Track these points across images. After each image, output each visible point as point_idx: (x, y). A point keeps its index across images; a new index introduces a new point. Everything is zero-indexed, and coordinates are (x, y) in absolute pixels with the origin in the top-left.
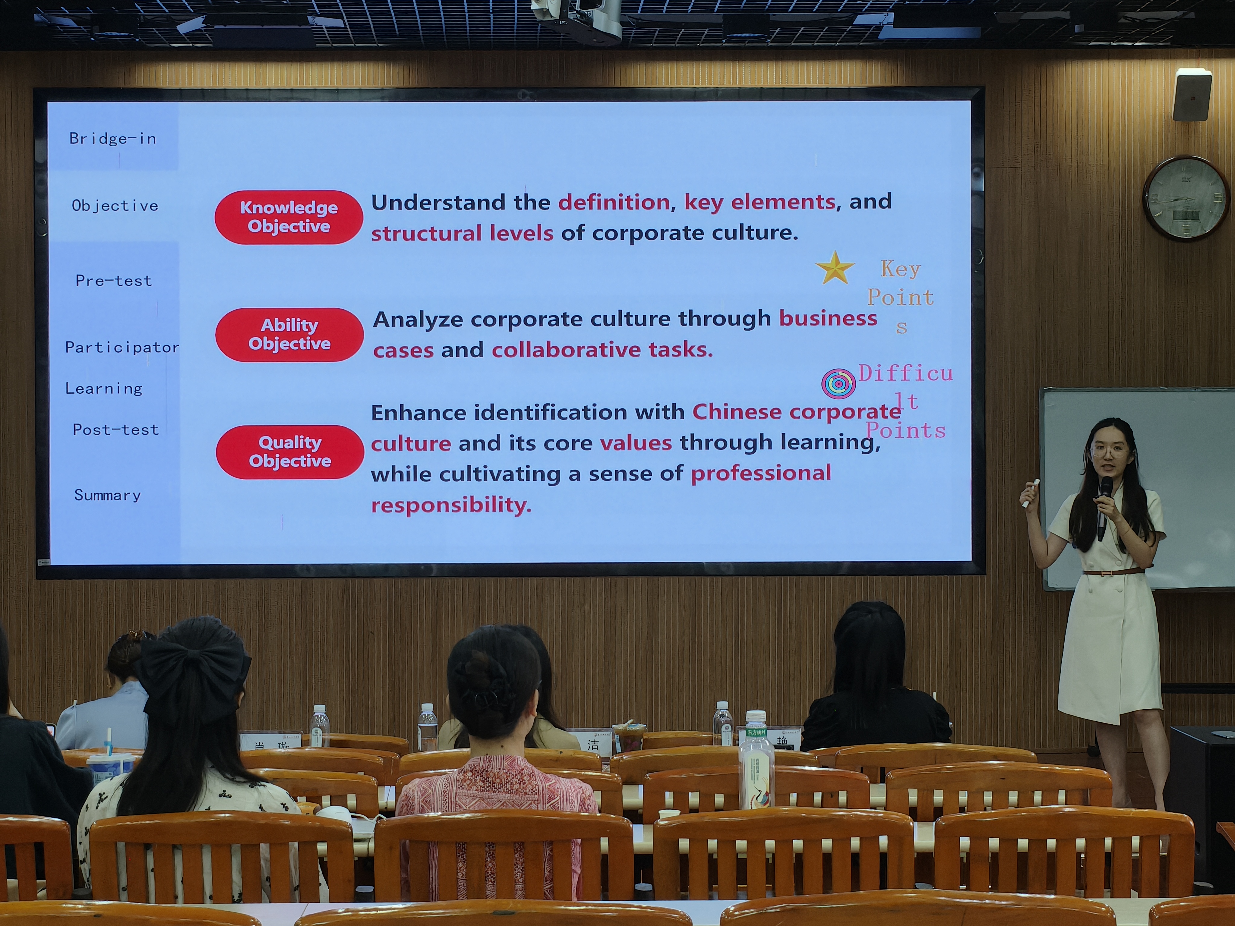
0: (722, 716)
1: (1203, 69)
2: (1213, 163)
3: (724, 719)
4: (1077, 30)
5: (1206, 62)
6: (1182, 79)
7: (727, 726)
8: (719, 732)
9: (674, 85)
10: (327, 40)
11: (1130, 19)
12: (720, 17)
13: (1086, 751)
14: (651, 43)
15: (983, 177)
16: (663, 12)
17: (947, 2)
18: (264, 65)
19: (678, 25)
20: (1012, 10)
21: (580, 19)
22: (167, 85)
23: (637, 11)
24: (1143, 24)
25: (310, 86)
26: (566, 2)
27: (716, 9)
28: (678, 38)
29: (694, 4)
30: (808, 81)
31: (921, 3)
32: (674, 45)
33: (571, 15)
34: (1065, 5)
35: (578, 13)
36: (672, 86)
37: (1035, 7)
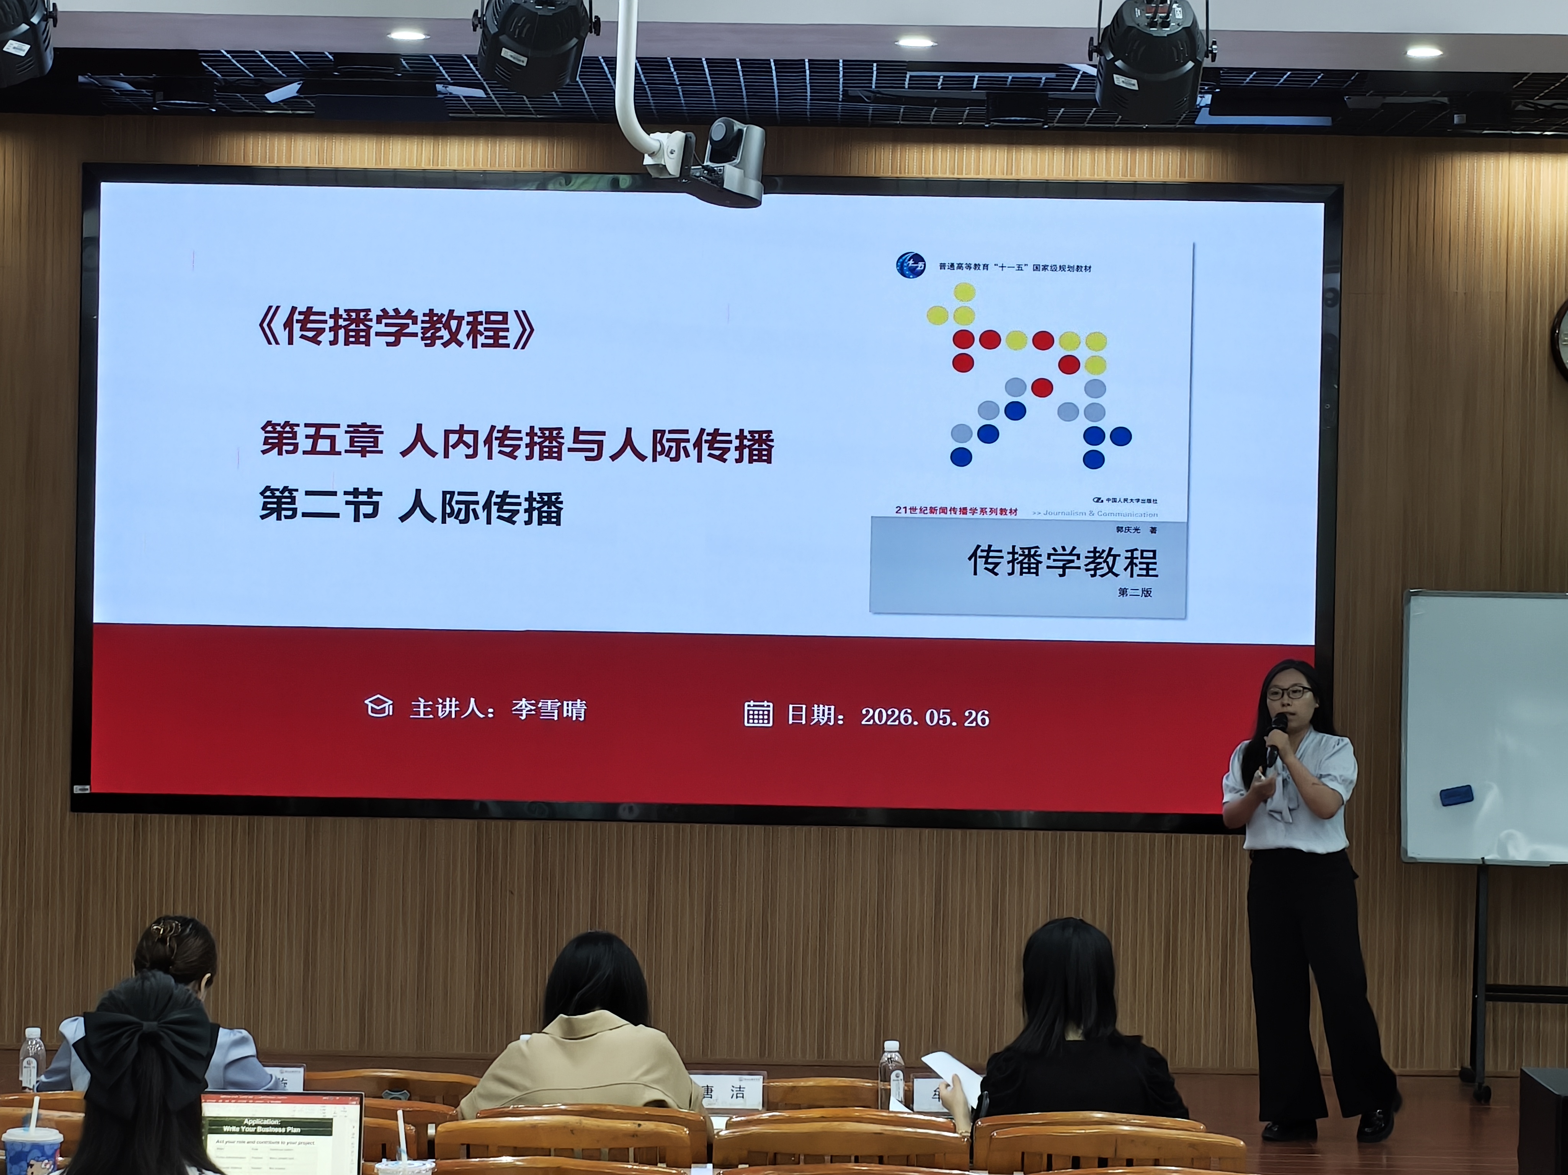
0: (891, 1060)
3: (894, 1065)
4: (1456, 121)
7: (897, 1074)
8: (886, 1079)
9: (931, 175)
10: (469, 109)
11: (1533, 105)
12: (982, 95)
13: (1457, 1074)
14: (898, 120)
15: (1338, 305)
16: (904, 88)
17: (1281, 81)
18: (386, 138)
19: (929, 102)
20: (1368, 94)
21: (708, 177)
22: (259, 163)
23: (871, 87)
24: (1549, 112)
25: (448, 167)
26: (689, 154)
27: (975, 86)
28: (932, 117)
29: (943, 80)
30: (1108, 173)
31: (1247, 83)
32: (928, 123)
33: (696, 170)
34: (1435, 92)
35: (705, 168)
36: (927, 176)
37: (1397, 93)
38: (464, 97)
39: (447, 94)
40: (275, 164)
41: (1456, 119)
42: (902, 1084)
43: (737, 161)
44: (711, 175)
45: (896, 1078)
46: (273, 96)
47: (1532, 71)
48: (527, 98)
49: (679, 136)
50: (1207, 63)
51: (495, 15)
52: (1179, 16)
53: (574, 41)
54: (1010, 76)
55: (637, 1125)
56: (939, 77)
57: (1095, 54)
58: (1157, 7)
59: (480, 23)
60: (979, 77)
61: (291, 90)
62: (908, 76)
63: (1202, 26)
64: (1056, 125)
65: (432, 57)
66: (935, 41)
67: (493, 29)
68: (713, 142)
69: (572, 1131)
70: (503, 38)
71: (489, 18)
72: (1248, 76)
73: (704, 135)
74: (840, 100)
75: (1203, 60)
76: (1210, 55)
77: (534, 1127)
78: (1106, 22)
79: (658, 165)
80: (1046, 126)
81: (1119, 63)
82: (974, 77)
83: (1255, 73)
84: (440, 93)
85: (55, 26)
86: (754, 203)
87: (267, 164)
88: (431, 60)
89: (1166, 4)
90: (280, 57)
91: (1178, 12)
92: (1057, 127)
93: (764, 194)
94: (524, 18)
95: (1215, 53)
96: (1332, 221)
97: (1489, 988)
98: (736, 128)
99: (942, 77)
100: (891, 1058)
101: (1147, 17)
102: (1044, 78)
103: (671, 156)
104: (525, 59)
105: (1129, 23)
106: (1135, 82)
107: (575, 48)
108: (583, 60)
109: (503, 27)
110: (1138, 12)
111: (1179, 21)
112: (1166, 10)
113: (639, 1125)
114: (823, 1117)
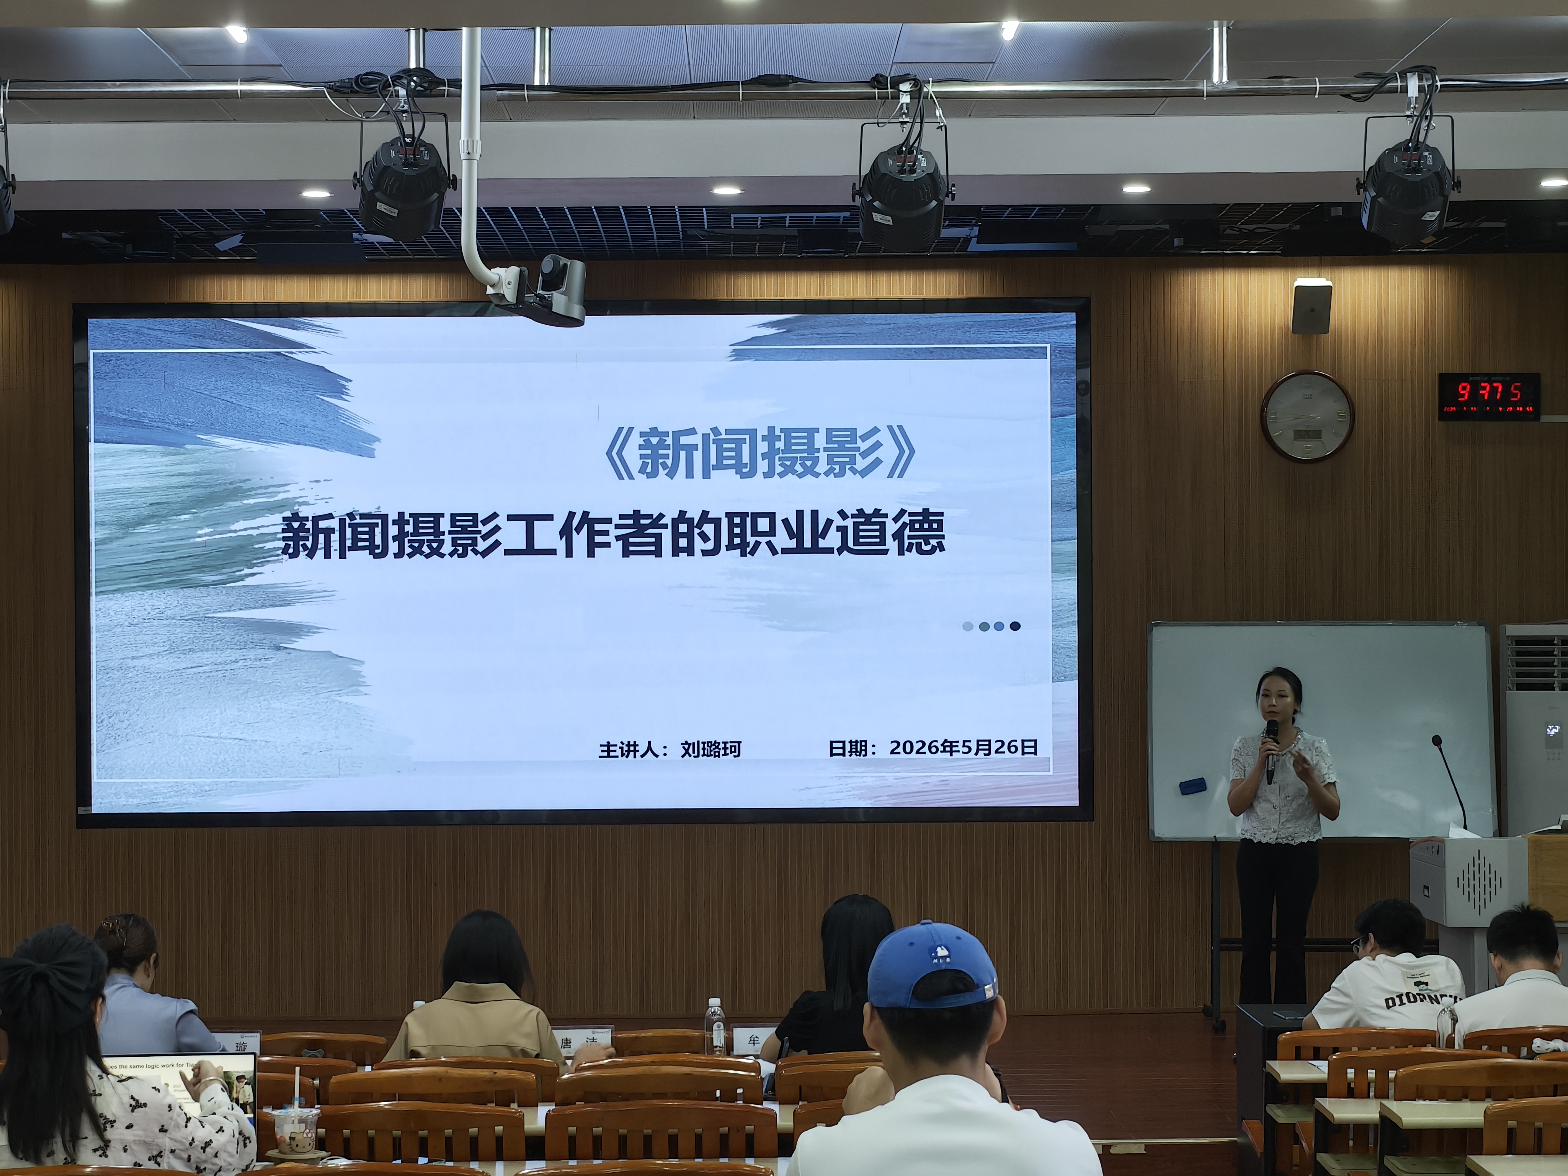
0: (714, 1013)
1: (1324, 279)
2: (1335, 379)
3: (716, 1017)
4: (1176, 244)
5: (1327, 271)
6: (1300, 291)
7: (719, 1025)
8: (711, 1029)
9: (758, 297)
10: (382, 253)
11: (1238, 230)
12: (794, 231)
13: (1201, 1011)
14: (730, 254)
15: (1089, 394)
16: (731, 227)
17: (1032, 215)
18: (318, 278)
19: (752, 238)
20: (1104, 224)
21: (540, 303)
22: (215, 300)
23: (704, 228)
24: (1251, 234)
25: (368, 300)
26: (523, 286)
27: (787, 224)
28: (757, 250)
29: (761, 221)
30: (901, 293)
31: (1006, 217)
32: (755, 255)
33: (529, 297)
34: (1158, 221)
35: (537, 296)
36: (756, 298)
37: (1126, 223)
38: (378, 243)
39: (363, 240)
40: (229, 300)
41: (1177, 242)
42: (722, 1033)
43: (563, 289)
44: (542, 302)
45: (717, 1029)
46: (223, 245)
47: (1232, 201)
48: (403, 242)
49: (514, 270)
50: (948, 201)
51: (371, 177)
52: (924, 164)
53: (436, 195)
54: (815, 215)
55: (493, 1073)
56: (758, 218)
57: (857, 197)
58: (905, 157)
59: (359, 182)
60: (790, 217)
61: (235, 241)
62: (732, 218)
63: (943, 172)
64: (858, 254)
65: (345, 210)
66: (743, 189)
67: (370, 188)
68: (543, 275)
69: (440, 1079)
70: (378, 194)
71: (366, 179)
72: (1006, 212)
73: (535, 271)
74: (681, 238)
75: (944, 199)
76: (950, 195)
77: (409, 1077)
78: (866, 170)
79: (498, 294)
80: (846, 256)
81: (876, 204)
82: (786, 217)
83: (1010, 209)
84: (357, 240)
85: (14, 193)
86: (579, 323)
87: (222, 301)
88: (346, 213)
89: (912, 155)
90: (224, 214)
91: (923, 161)
92: (858, 256)
93: (587, 315)
94: (393, 178)
95: (955, 194)
96: (1082, 327)
97: (1224, 941)
98: (561, 263)
99: (760, 218)
100: (714, 1012)
101: (898, 166)
102: (842, 217)
103: (509, 286)
104: (396, 211)
105: (883, 170)
106: (889, 218)
107: (437, 201)
108: (444, 211)
109: (377, 186)
110: (890, 162)
111: (924, 169)
112: (913, 160)
113: (495, 1073)
114: (652, 1062)
